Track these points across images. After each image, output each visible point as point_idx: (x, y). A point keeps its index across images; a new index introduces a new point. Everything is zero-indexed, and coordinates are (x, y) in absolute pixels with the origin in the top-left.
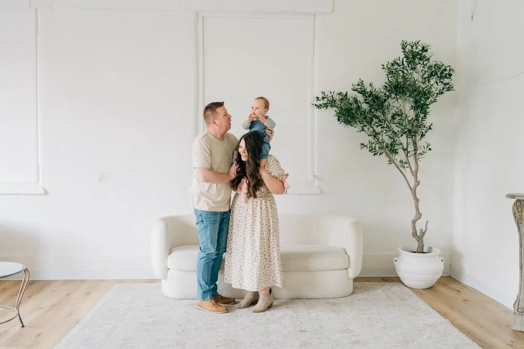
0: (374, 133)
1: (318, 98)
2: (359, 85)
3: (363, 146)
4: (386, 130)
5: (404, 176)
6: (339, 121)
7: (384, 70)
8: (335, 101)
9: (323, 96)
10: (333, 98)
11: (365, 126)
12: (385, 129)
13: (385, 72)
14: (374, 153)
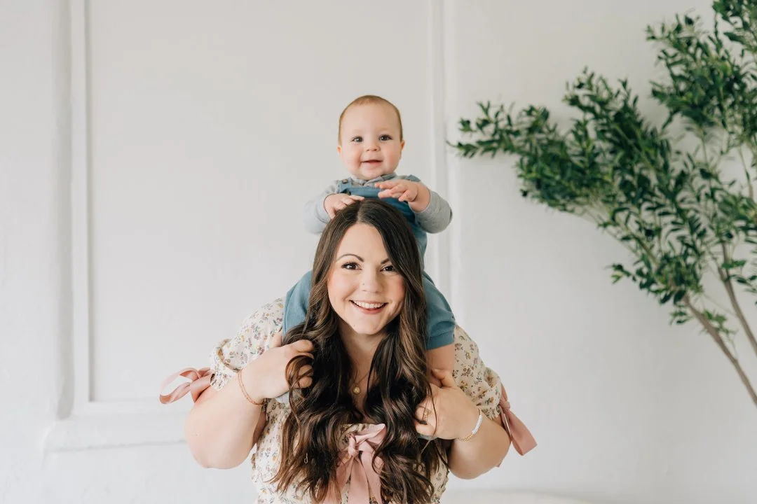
0: (643, 232)
1: (468, 122)
2: (580, 86)
3: (618, 273)
4: (674, 223)
5: (735, 362)
6: (525, 194)
7: (652, 42)
8: (517, 133)
9: (483, 116)
10: (510, 123)
11: (621, 210)
12: (672, 218)
13: (654, 49)
14: (662, 295)
